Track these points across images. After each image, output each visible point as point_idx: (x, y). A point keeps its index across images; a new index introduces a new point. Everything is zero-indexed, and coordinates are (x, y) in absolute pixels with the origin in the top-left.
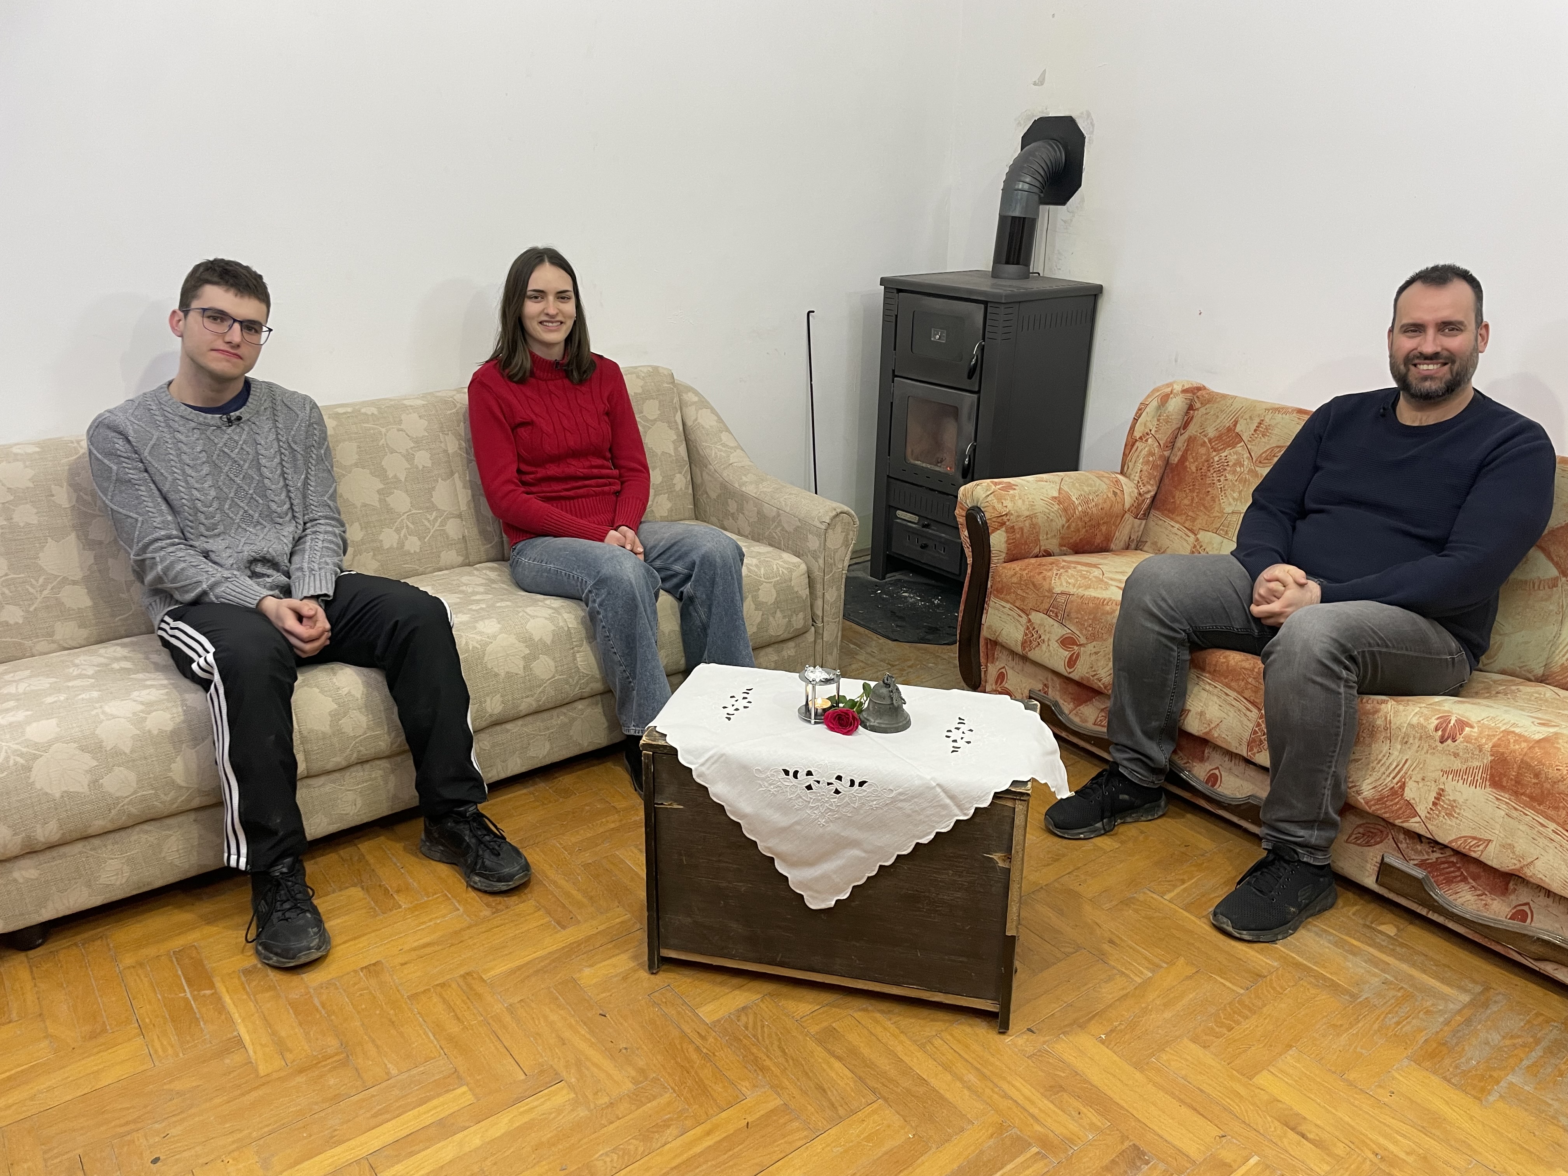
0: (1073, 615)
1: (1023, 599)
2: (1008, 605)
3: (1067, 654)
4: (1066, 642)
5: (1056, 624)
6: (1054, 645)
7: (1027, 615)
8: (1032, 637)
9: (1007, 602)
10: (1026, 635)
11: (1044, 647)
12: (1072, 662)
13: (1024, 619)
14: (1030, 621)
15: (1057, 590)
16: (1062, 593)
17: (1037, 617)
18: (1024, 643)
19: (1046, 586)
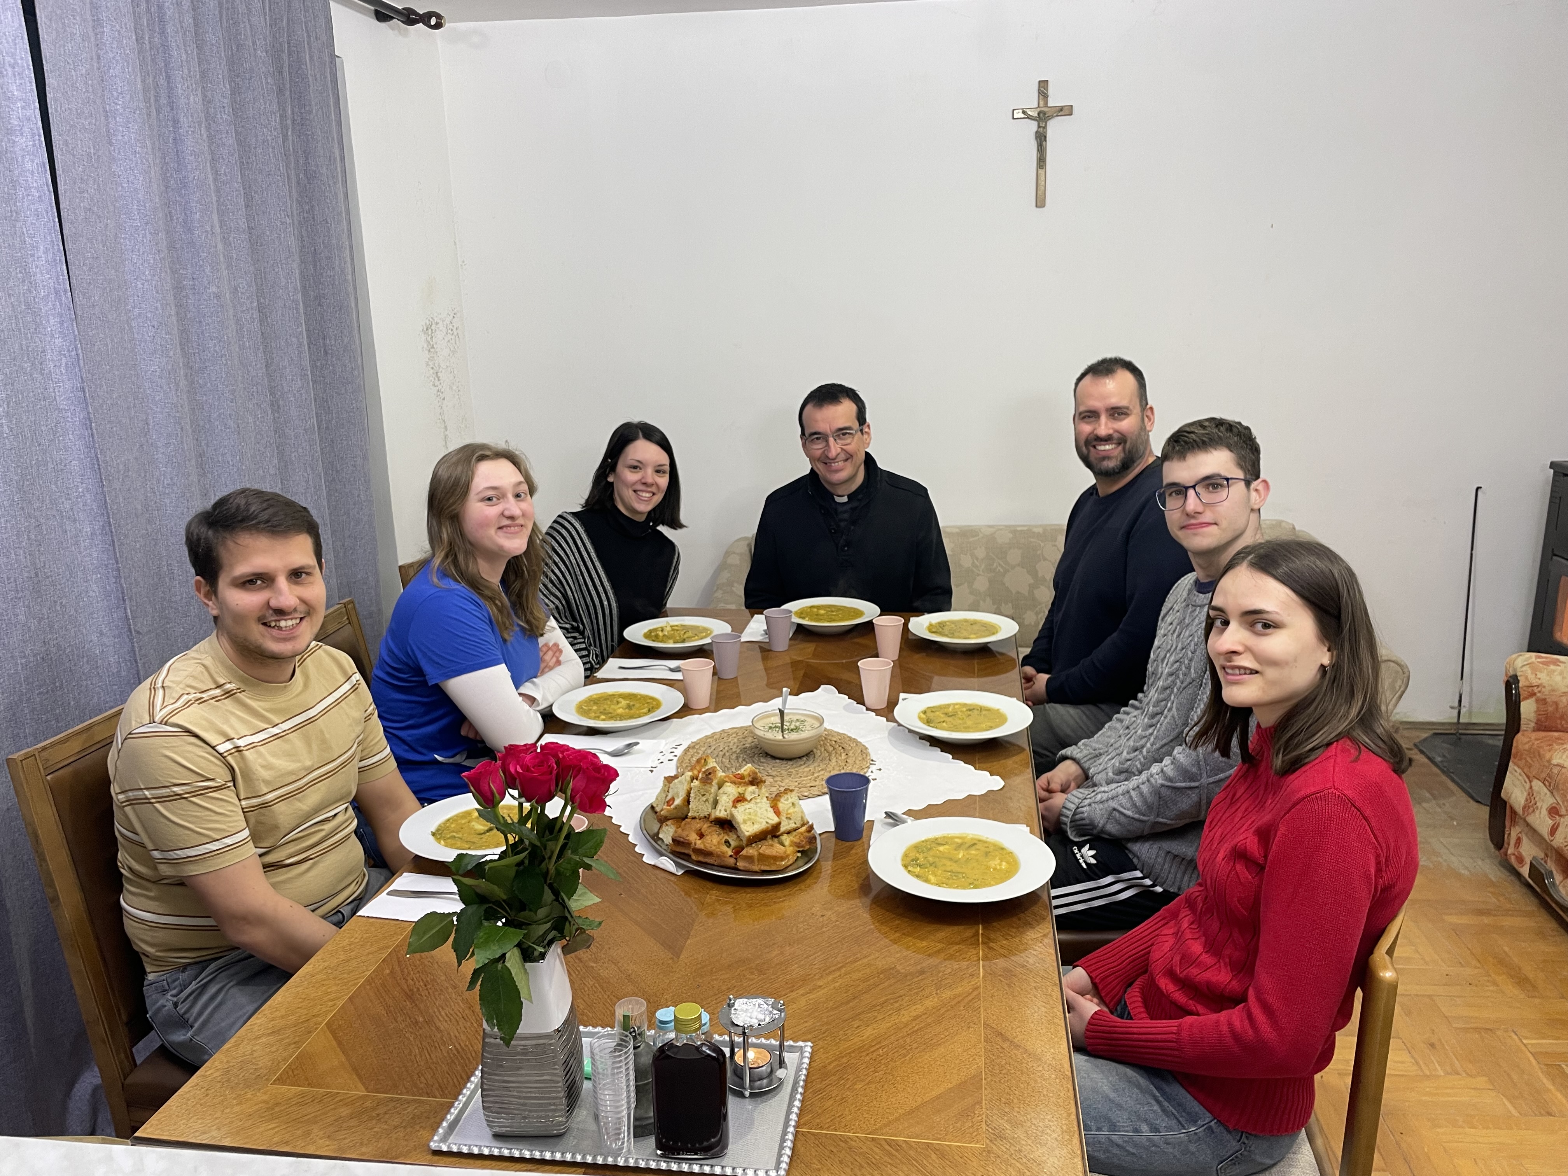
0: (1561, 787)
1: (1530, 766)
2: (1519, 770)
3: (1550, 822)
4: (1553, 811)
5: (1548, 793)
6: (1544, 812)
7: (1530, 782)
8: (1530, 804)
9: (1518, 766)
10: (1527, 800)
11: (1537, 812)
12: (1553, 831)
13: (1527, 786)
14: (1531, 787)
15: (1554, 762)
16: (1558, 765)
17: (1537, 784)
18: (1524, 808)
19: (1548, 756)
